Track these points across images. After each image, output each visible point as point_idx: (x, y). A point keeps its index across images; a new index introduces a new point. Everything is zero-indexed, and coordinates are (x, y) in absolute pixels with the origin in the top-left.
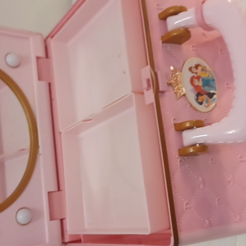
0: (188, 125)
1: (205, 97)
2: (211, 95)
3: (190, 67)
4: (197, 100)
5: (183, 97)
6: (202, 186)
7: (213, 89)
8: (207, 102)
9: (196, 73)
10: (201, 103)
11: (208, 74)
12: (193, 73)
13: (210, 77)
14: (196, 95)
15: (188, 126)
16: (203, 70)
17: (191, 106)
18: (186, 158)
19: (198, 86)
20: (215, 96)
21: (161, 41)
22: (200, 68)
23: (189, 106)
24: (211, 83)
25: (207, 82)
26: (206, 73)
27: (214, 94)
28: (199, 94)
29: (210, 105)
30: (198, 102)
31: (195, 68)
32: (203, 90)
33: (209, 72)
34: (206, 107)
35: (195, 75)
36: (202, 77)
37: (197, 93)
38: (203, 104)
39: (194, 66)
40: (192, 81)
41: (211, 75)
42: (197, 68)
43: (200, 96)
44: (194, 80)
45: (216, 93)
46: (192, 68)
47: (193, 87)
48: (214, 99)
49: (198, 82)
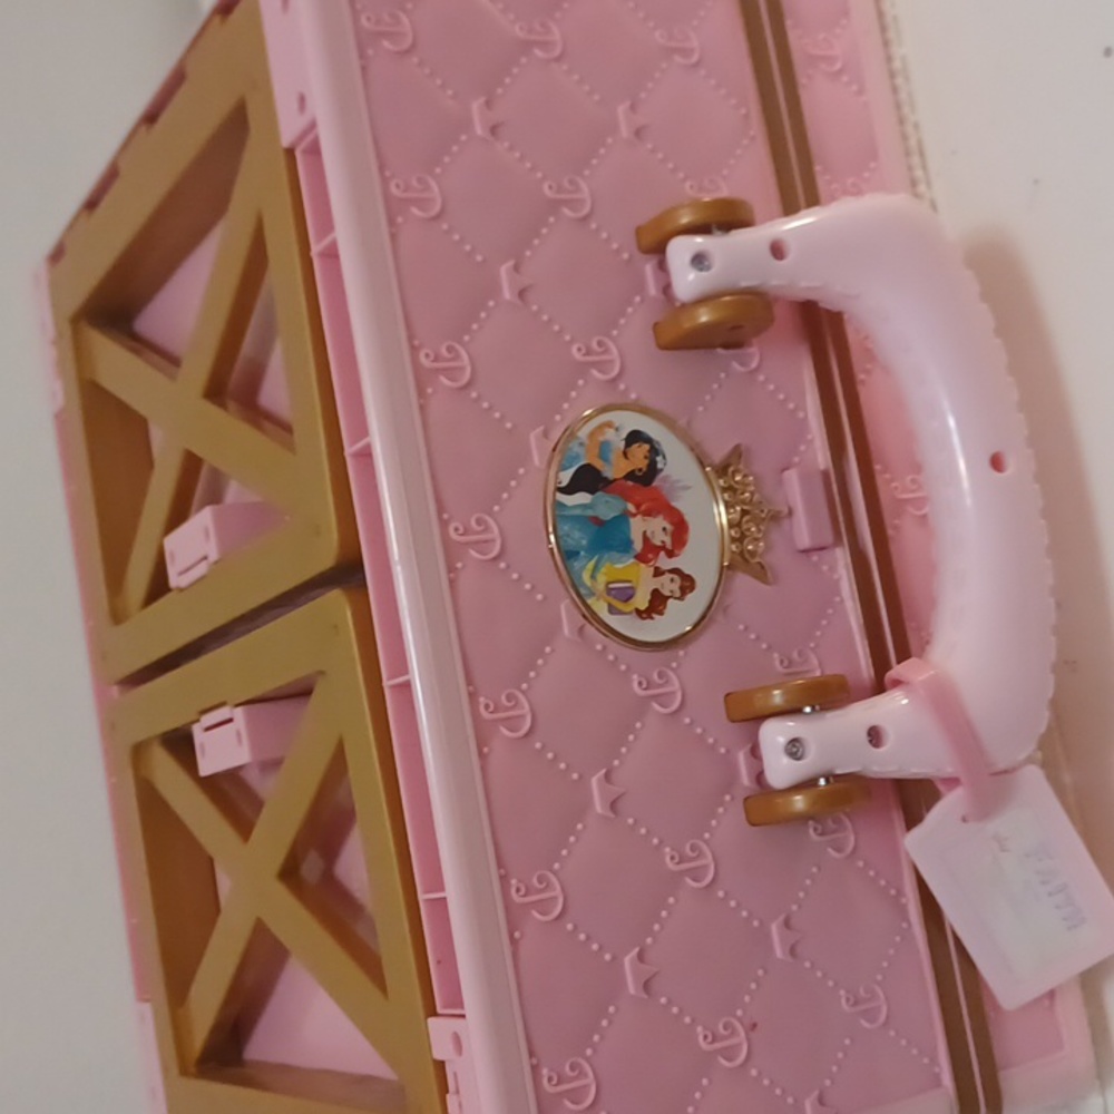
29: (592, 435)
30: (649, 440)
31: (667, 593)
32: (627, 498)
33: (592, 594)
34: (609, 425)
35: (664, 562)
36: (632, 560)
37: (655, 484)
38: (624, 435)
39: (670, 601)
40: (680, 529)
41: (586, 577)
42: (656, 595)
43: (640, 470)
44: (668, 540)
45: (561, 497)
46: (678, 594)
47: (674, 504)
48: (571, 466)
49: (649, 534)
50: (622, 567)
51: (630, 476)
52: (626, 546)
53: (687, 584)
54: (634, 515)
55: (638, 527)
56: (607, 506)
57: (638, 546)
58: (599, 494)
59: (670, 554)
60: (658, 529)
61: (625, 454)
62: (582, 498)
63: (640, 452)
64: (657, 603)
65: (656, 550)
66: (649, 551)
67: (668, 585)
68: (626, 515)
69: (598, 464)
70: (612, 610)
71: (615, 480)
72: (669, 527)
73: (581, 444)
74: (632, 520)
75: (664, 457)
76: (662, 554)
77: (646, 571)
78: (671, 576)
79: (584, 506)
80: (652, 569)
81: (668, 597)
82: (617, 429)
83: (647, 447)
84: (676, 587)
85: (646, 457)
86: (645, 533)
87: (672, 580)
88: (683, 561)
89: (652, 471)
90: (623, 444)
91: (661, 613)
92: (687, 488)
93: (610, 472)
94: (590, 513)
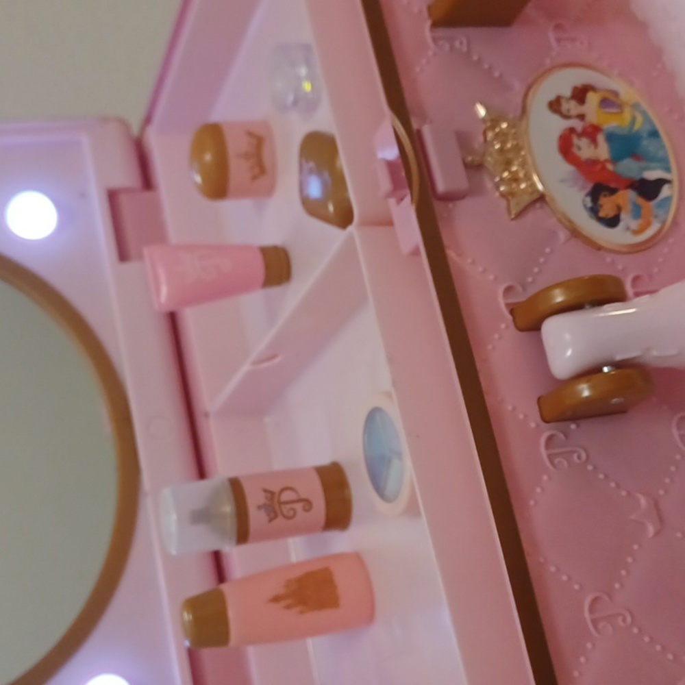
0: (559, 297)
1: (628, 197)
2: (649, 190)
3: (552, 97)
4: (594, 211)
5: (538, 205)
6: (651, 529)
7: (653, 165)
8: (637, 213)
9: (581, 117)
10: (612, 222)
11: (627, 115)
12: (566, 117)
13: (637, 126)
14: (587, 195)
15: (562, 302)
16: (605, 103)
17: (575, 233)
18: (573, 426)
19: (594, 162)
20: (665, 191)
21: (428, 23)
22: (592, 99)
23: (563, 235)
24: (647, 145)
25: (627, 145)
26: (622, 112)
27: (661, 183)
28: (599, 191)
29: (648, 224)
30: (599, 219)
31: (573, 102)
32: (613, 173)
33: (633, 106)
34: (636, 233)
35: (578, 125)
36: (605, 127)
37: (591, 185)
38: (622, 225)
40: (566, 146)
41: (639, 119)
42: (581, 101)
43: (605, 196)
44: (575, 140)
45: (668, 177)
46: (563, 101)
47: (573, 168)
48: (662, 200)
49: (592, 147)
50: (611, 123)
51: (613, 191)
52: (610, 138)
53: (555, 106)
54: (606, 161)
55: (603, 151)
56: (628, 168)
57: (601, 138)
58: (637, 177)
59: (572, 130)
60: (584, 149)
61: (619, 208)
62: (652, 175)
63: (607, 210)
64: (580, 94)
66: (592, 132)
67: (572, 107)
68: (615, 159)
69: (641, 201)
70: (616, 94)
71: (626, 188)
72: (575, 150)
73: (656, 217)
74: (608, 157)
75: (585, 206)
76: (579, 130)
77: (591, 118)
78: (570, 114)
79: (648, 169)
80: (587, 119)
81: (571, 98)
82: (628, 228)
83: (602, 214)
84: (565, 106)
85: (601, 206)
86: (596, 146)
87: (569, 110)
89: (595, 195)
90: (623, 216)
91: (576, 88)
92: (562, 181)
93: (632, 195)
94: (643, 164)
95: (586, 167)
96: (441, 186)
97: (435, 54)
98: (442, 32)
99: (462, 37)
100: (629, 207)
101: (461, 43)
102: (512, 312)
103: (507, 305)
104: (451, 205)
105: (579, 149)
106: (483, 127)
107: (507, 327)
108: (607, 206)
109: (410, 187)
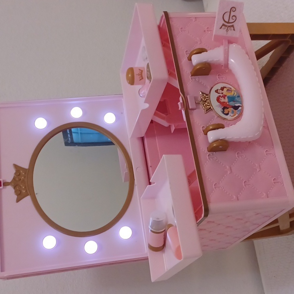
0: (211, 127)
2: (236, 108)
4: (223, 112)
5: (211, 111)
6: (229, 172)
7: (238, 103)
8: (233, 112)
10: (227, 114)
11: (233, 93)
13: (235, 95)
16: (228, 90)
17: (219, 116)
18: (214, 153)
20: (240, 108)
21: (191, 75)
22: (225, 90)
23: (216, 117)
24: (237, 99)
26: (232, 92)
27: (239, 106)
29: (235, 115)
30: (224, 114)
31: (221, 90)
32: (228, 105)
33: (234, 91)
34: (232, 116)
35: (221, 95)
36: (227, 95)
37: (223, 107)
38: (229, 115)
39: (220, 89)
40: (218, 99)
42: (223, 90)
43: (226, 109)
44: (220, 98)
45: (241, 105)
46: (218, 90)
47: (219, 104)
48: (239, 110)
49: (224, 99)
50: (229, 94)
51: (228, 108)
52: (228, 97)
53: (217, 91)
54: (227, 102)
55: (226, 100)
56: (232, 103)
57: (226, 98)
58: (234, 105)
59: (220, 96)
60: (222, 100)
61: (229, 112)
62: (237, 105)
63: (226, 112)
64: (222, 89)
65: (222, 97)
66: (224, 97)
67: (221, 91)
68: (229, 102)
69: (234, 110)
70: (231, 88)
71: (231, 107)
72: (220, 100)
73: (237, 113)
74: (227, 101)
75: (221, 111)
76: (221, 96)
77: (224, 94)
78: (220, 93)
79: (236, 104)
80: (223, 94)
81: (221, 89)
82: (230, 116)
83: (225, 113)
86: (225, 99)
88: (217, 95)
89: (224, 109)
90: (229, 113)
91: (222, 87)
92: (217, 106)
93: (232, 109)
94: (235, 103)
95: (222, 103)
96: (190, 107)
97: (191, 81)
98: (193, 77)
99: (197, 78)
100: (231, 111)
101: (197, 79)
102: (203, 131)
103: (203, 130)
104: (192, 111)
105: (221, 100)
106: (201, 96)
107: (202, 134)
108: (226, 111)
109: (184, 107)
